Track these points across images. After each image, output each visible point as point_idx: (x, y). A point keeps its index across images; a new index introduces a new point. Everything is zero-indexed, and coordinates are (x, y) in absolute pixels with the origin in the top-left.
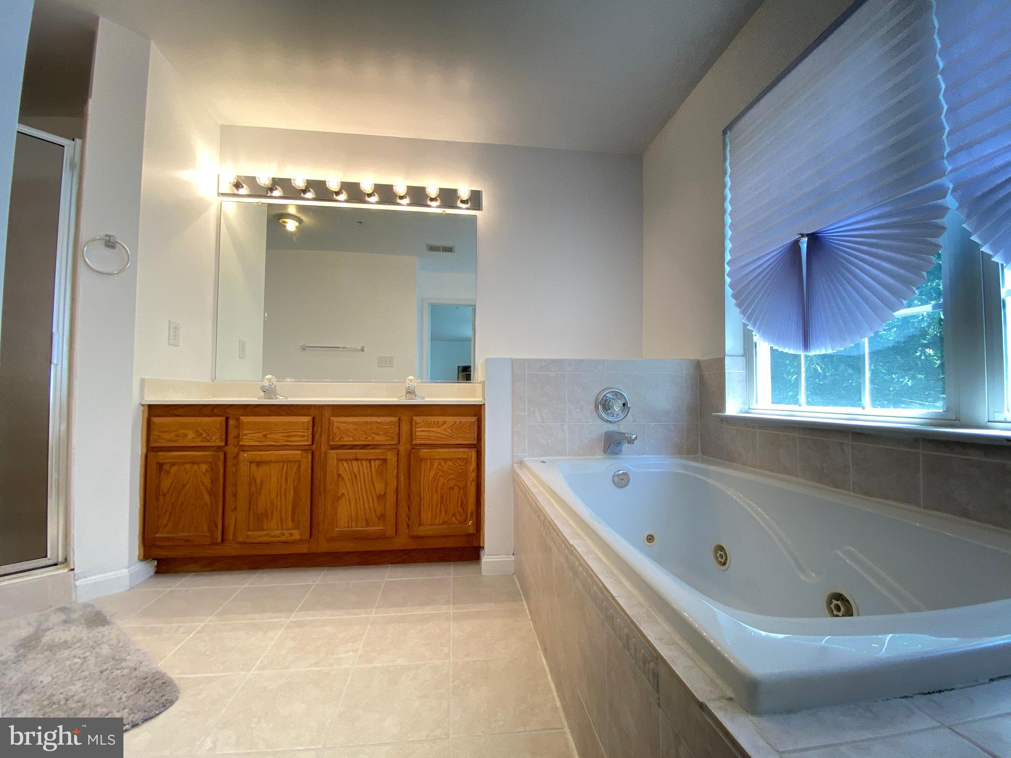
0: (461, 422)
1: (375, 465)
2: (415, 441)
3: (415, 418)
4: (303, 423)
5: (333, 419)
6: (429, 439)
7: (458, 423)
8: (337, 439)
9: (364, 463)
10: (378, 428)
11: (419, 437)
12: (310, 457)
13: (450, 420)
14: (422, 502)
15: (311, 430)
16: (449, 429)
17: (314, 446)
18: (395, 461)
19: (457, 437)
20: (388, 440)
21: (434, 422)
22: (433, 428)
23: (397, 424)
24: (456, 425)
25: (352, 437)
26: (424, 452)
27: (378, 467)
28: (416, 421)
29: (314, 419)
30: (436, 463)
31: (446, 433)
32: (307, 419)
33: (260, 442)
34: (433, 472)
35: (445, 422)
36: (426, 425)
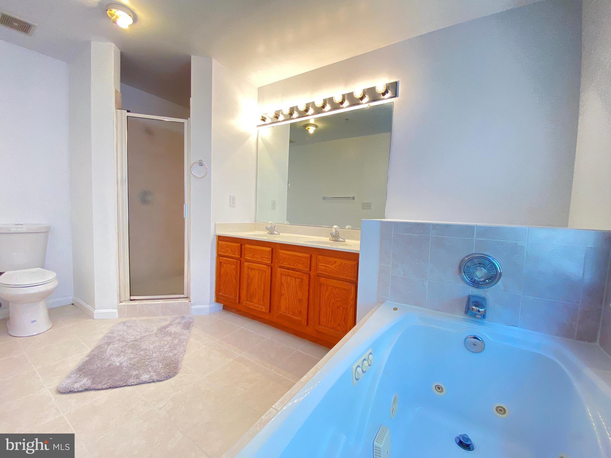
0: (345, 264)
1: (298, 281)
2: (318, 271)
3: (319, 256)
4: (268, 251)
5: (280, 251)
6: (325, 272)
8: (281, 262)
9: (293, 278)
10: (299, 260)
11: (320, 269)
12: (270, 270)
13: (339, 261)
14: (321, 311)
15: (271, 255)
16: (338, 267)
17: (272, 265)
18: (307, 281)
19: (342, 274)
20: (304, 268)
21: (329, 261)
22: (328, 264)
23: (309, 259)
24: (342, 265)
25: (288, 262)
26: (322, 280)
27: (299, 282)
28: (319, 259)
29: (272, 250)
30: (329, 288)
31: (335, 269)
32: (269, 249)
33: (252, 258)
34: (327, 294)
35: (335, 262)
36: (324, 262)
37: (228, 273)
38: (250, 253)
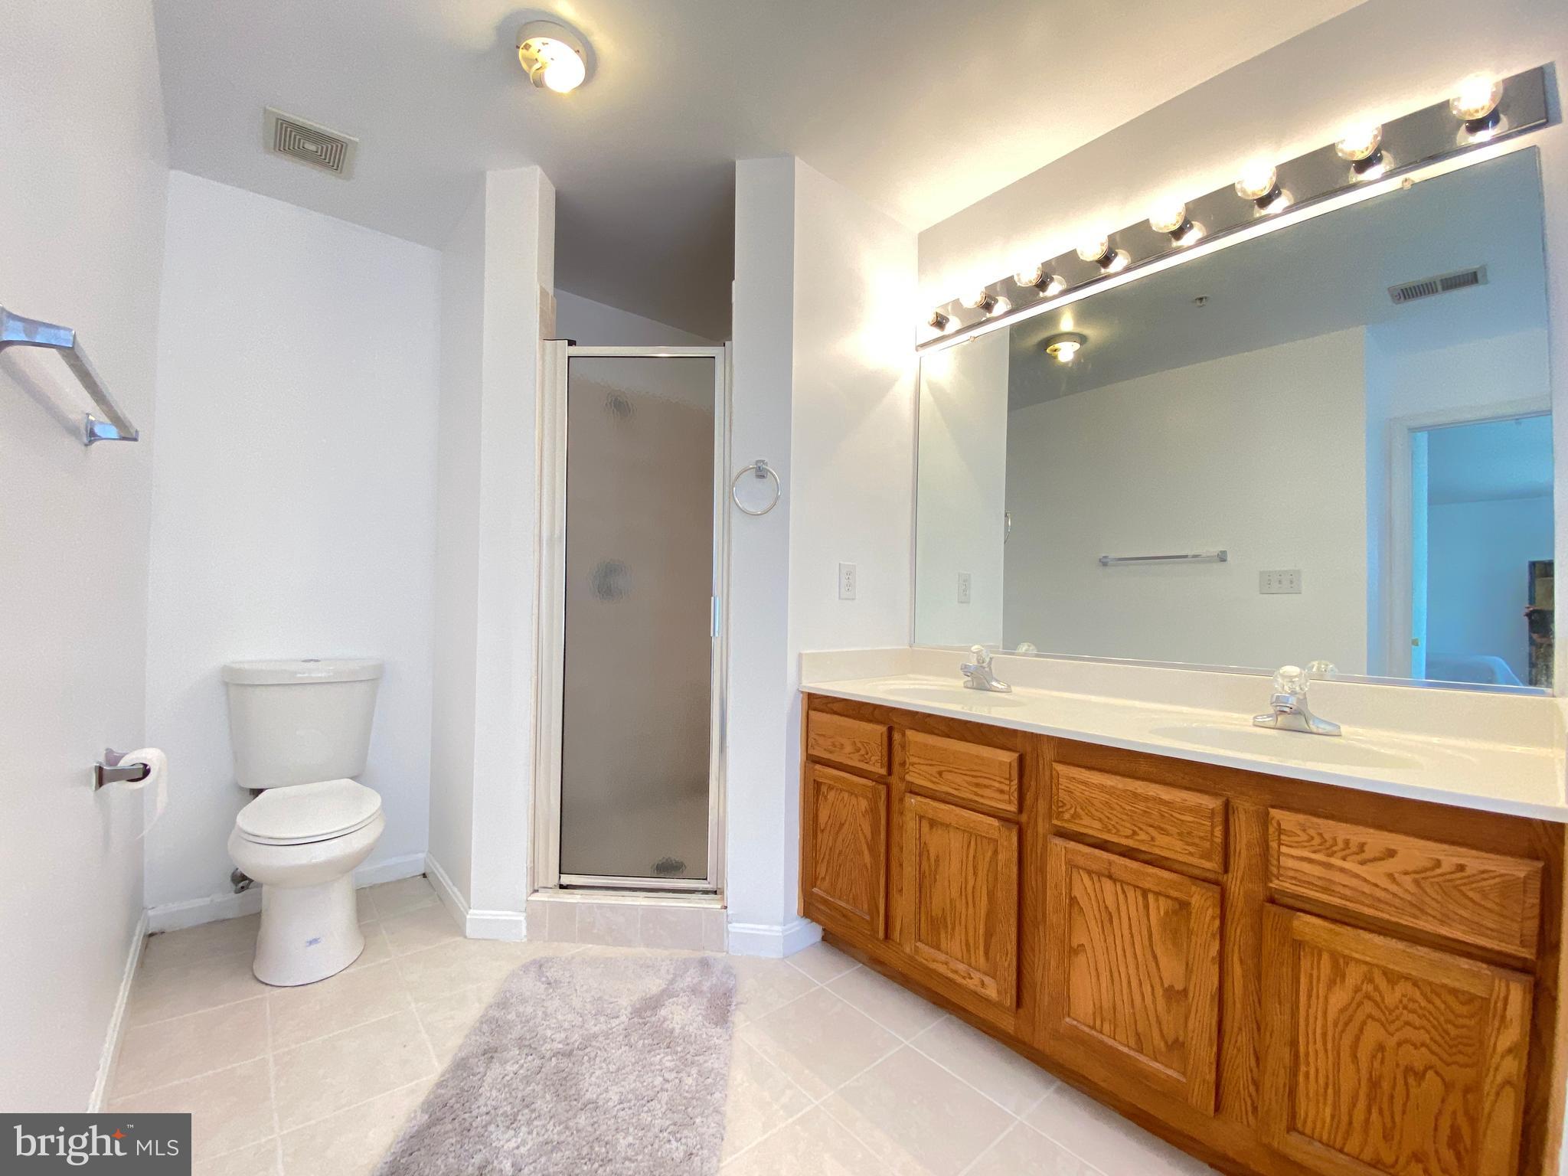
0: (1461, 868)
1: (1159, 908)
2: (1276, 882)
3: (1273, 812)
4: (1001, 763)
5: (1059, 768)
6: (1325, 890)
7: (1446, 867)
8: (1067, 816)
9: (1131, 893)
10: (1163, 816)
11: (1291, 873)
12: (1015, 839)
13: (1414, 851)
14: (1303, 1068)
15: (1015, 782)
16: (1408, 879)
17: (1024, 818)
18: (1213, 918)
19: (1443, 915)
20: (1191, 854)
21: (1347, 843)
22: (1344, 859)
23: (1219, 819)
24: (1438, 871)
25: (1100, 820)
26: (1307, 925)
27: (1166, 913)
28: (1279, 824)
29: (1021, 760)
30: (1354, 975)
31: (1394, 888)
32: (1008, 757)
33: (934, 782)
34: (1339, 998)
35: (1391, 853)
36: (1314, 842)
37: (842, 825)
38: (927, 762)
